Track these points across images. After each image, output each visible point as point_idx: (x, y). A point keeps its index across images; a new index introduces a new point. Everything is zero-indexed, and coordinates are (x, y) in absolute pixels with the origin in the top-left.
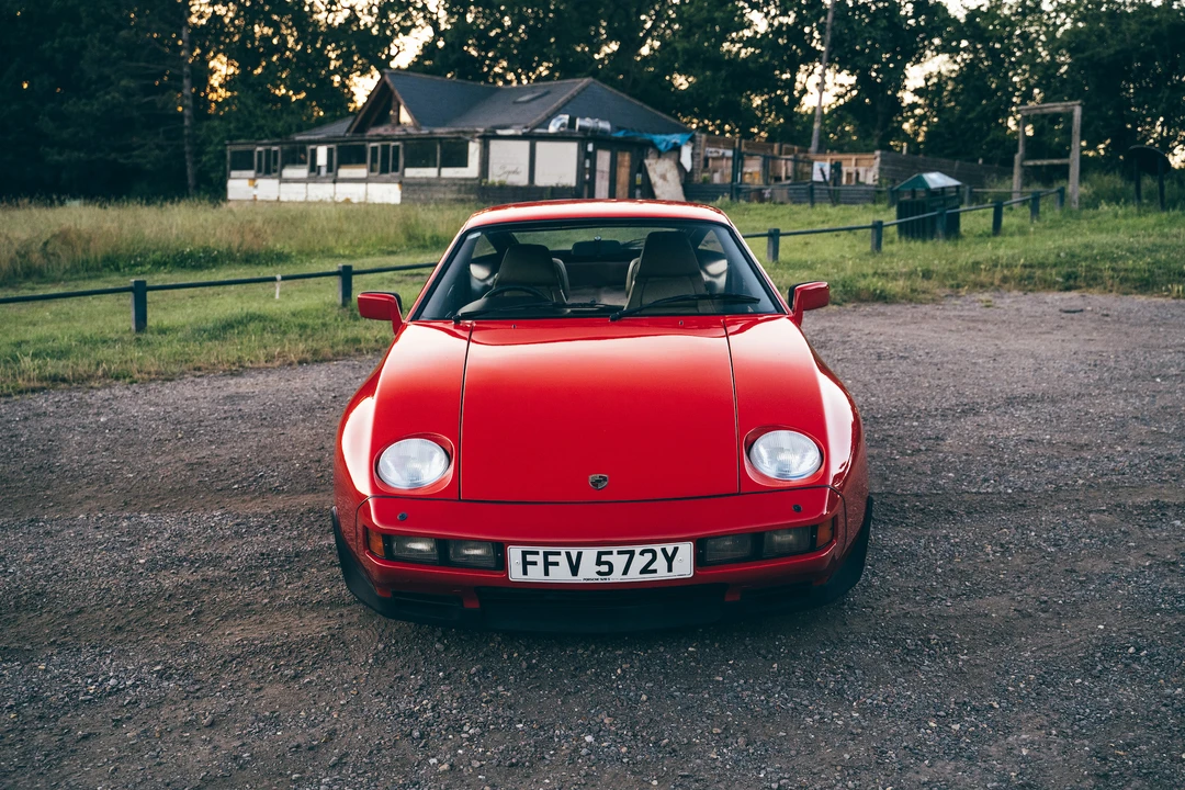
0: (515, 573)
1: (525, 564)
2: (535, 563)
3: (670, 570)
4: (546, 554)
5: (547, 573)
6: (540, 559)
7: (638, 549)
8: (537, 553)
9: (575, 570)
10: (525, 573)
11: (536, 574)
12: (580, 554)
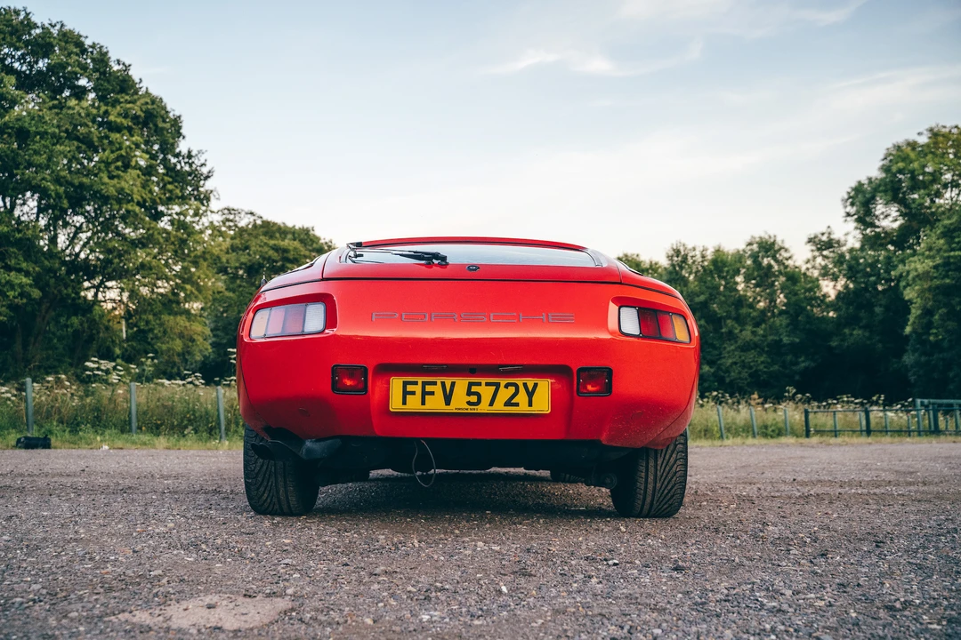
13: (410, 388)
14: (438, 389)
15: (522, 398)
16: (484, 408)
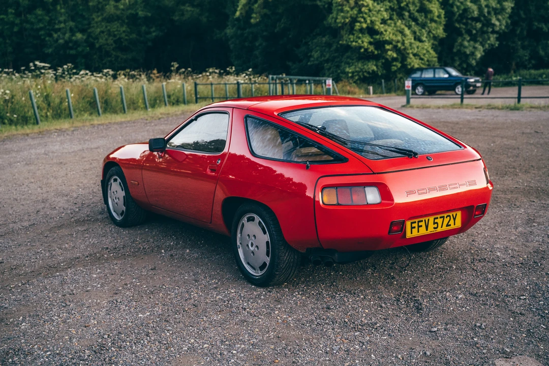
13: (413, 225)
14: (423, 224)
15: (452, 222)
16: (439, 230)
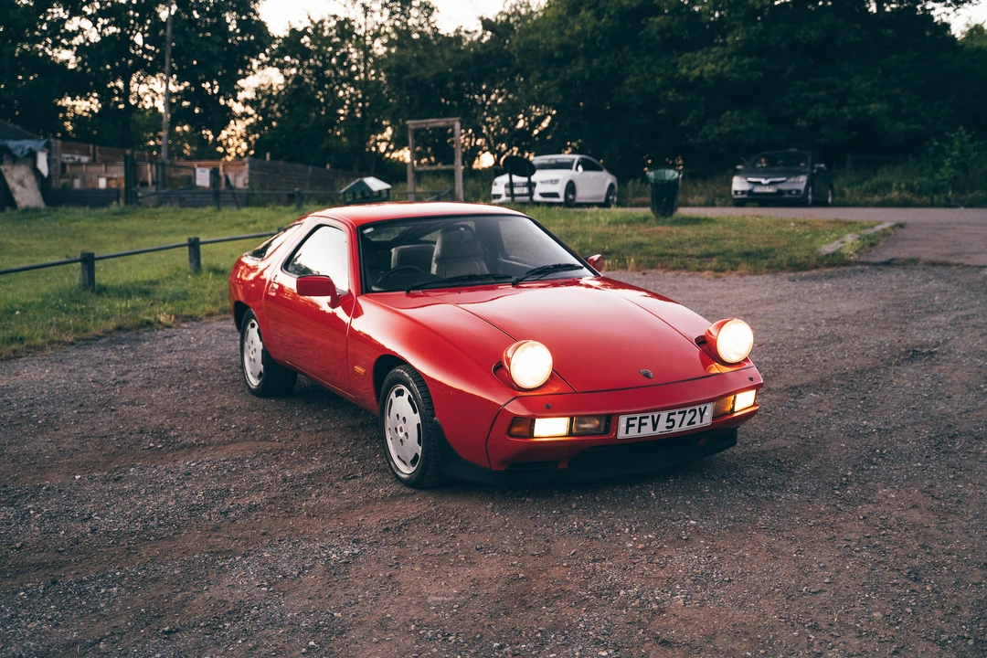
0: (621, 434)
1: (628, 426)
2: (633, 425)
3: (701, 421)
4: (641, 418)
5: (639, 431)
6: (636, 422)
7: (688, 410)
8: (635, 418)
9: (655, 427)
10: (627, 432)
11: (633, 432)
12: (659, 416)
